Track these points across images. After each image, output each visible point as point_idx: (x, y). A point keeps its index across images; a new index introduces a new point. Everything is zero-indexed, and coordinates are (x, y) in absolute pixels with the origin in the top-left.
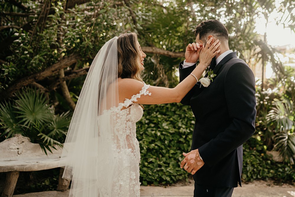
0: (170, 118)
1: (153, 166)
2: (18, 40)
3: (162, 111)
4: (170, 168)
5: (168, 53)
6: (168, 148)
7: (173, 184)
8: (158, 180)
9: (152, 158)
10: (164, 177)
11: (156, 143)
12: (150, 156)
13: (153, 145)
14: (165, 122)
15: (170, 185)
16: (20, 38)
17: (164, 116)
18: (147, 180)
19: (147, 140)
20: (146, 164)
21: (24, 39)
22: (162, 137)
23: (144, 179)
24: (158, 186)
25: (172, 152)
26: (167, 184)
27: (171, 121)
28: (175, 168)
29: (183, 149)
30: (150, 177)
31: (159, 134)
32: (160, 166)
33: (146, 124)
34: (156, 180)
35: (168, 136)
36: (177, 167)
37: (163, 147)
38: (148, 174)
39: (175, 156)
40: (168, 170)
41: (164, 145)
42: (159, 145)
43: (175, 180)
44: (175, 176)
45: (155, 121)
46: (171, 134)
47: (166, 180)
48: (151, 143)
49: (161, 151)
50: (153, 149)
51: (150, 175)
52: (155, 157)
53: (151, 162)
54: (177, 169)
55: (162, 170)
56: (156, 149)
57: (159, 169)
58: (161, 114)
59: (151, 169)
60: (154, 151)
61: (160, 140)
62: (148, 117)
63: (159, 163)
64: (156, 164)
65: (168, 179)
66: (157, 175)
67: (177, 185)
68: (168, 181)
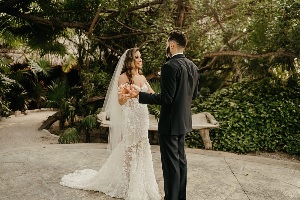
0: (255, 106)
1: (233, 139)
2: (144, 51)
3: (252, 100)
4: (245, 142)
5: (247, 55)
6: (248, 128)
7: (246, 153)
8: (234, 149)
9: (234, 133)
10: (239, 147)
11: (239, 123)
12: (233, 132)
13: (237, 124)
14: (251, 108)
15: (244, 153)
16: (146, 49)
17: (252, 104)
18: (227, 147)
19: (233, 120)
20: (228, 137)
21: (148, 49)
22: (245, 119)
23: (224, 147)
24: (234, 153)
25: (250, 130)
26: (240, 152)
27: (256, 108)
28: (250, 142)
29: (260, 129)
30: (229, 146)
31: (243, 117)
32: (238, 139)
33: (236, 109)
34: (233, 149)
35: (249, 118)
36: (251, 141)
37: (244, 126)
38: (228, 144)
39: (252, 134)
40: (243, 143)
41: (245, 125)
42: (241, 124)
43: (247, 151)
44: (248, 148)
45: (243, 107)
46: (253, 117)
47: (240, 149)
48: (235, 123)
49: (241, 129)
50: (236, 127)
51: (229, 145)
52: (236, 133)
53: (232, 136)
54: (251, 143)
55: (239, 142)
56: (239, 127)
57: (237, 141)
58: (250, 102)
59: (231, 141)
60: (237, 129)
61: (243, 121)
62: (239, 104)
63: (238, 137)
64: (236, 138)
65: (242, 149)
66: (234, 146)
67: (249, 154)
68: (241, 150)
